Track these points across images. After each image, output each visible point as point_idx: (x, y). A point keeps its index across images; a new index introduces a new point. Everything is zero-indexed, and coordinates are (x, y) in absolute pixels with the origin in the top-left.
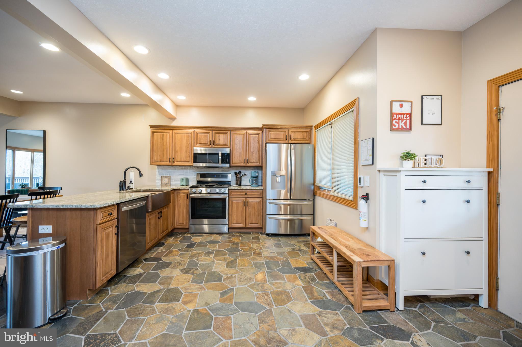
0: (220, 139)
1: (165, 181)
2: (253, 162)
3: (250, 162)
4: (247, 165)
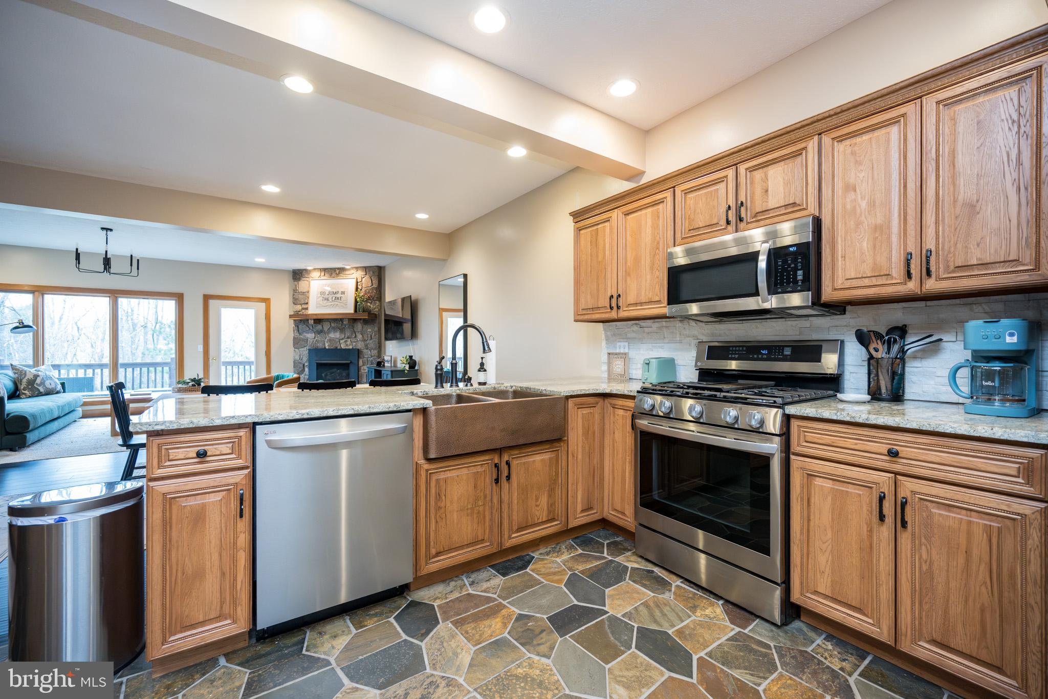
0: (767, 191)
1: (616, 365)
2: (975, 263)
3: (952, 268)
4: (927, 287)
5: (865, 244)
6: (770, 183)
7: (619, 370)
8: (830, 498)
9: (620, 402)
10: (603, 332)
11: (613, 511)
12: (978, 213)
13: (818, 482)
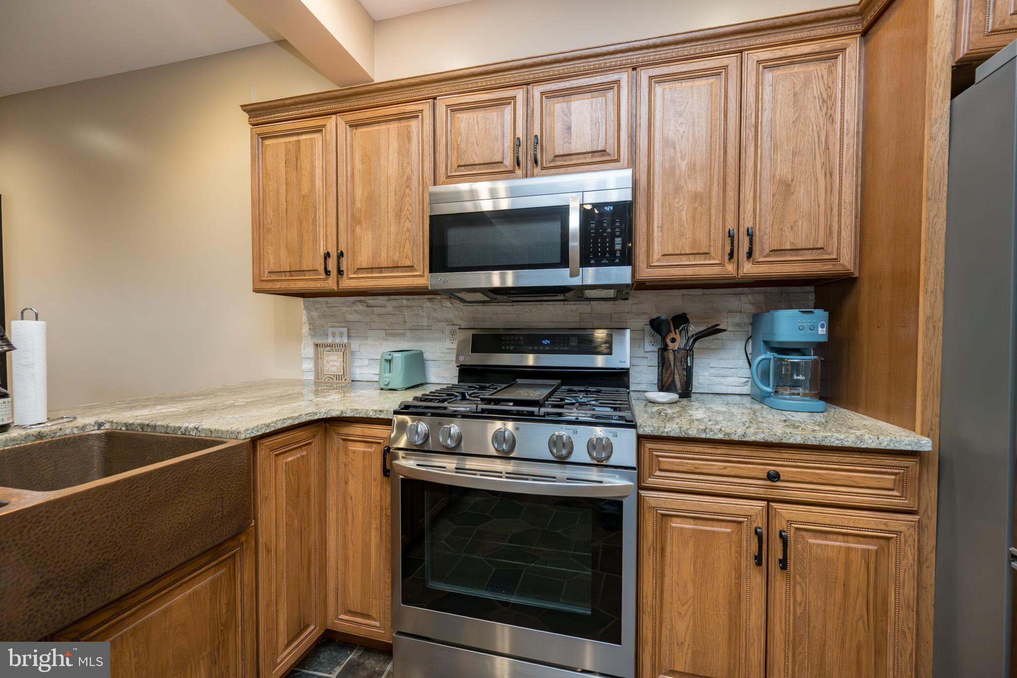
0: (571, 128)
1: (328, 362)
2: (789, 248)
3: (767, 251)
4: (745, 270)
5: (684, 213)
6: (573, 118)
7: (335, 369)
8: (691, 544)
9: (357, 430)
10: (304, 312)
11: (345, 613)
12: (793, 194)
13: (676, 524)
